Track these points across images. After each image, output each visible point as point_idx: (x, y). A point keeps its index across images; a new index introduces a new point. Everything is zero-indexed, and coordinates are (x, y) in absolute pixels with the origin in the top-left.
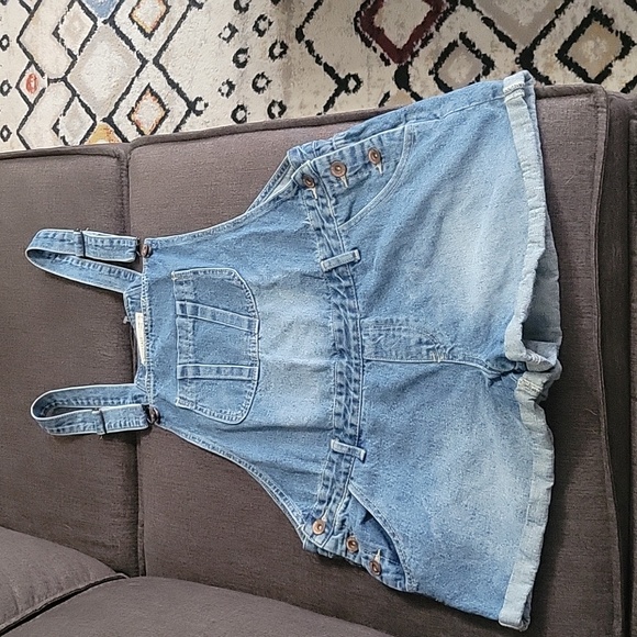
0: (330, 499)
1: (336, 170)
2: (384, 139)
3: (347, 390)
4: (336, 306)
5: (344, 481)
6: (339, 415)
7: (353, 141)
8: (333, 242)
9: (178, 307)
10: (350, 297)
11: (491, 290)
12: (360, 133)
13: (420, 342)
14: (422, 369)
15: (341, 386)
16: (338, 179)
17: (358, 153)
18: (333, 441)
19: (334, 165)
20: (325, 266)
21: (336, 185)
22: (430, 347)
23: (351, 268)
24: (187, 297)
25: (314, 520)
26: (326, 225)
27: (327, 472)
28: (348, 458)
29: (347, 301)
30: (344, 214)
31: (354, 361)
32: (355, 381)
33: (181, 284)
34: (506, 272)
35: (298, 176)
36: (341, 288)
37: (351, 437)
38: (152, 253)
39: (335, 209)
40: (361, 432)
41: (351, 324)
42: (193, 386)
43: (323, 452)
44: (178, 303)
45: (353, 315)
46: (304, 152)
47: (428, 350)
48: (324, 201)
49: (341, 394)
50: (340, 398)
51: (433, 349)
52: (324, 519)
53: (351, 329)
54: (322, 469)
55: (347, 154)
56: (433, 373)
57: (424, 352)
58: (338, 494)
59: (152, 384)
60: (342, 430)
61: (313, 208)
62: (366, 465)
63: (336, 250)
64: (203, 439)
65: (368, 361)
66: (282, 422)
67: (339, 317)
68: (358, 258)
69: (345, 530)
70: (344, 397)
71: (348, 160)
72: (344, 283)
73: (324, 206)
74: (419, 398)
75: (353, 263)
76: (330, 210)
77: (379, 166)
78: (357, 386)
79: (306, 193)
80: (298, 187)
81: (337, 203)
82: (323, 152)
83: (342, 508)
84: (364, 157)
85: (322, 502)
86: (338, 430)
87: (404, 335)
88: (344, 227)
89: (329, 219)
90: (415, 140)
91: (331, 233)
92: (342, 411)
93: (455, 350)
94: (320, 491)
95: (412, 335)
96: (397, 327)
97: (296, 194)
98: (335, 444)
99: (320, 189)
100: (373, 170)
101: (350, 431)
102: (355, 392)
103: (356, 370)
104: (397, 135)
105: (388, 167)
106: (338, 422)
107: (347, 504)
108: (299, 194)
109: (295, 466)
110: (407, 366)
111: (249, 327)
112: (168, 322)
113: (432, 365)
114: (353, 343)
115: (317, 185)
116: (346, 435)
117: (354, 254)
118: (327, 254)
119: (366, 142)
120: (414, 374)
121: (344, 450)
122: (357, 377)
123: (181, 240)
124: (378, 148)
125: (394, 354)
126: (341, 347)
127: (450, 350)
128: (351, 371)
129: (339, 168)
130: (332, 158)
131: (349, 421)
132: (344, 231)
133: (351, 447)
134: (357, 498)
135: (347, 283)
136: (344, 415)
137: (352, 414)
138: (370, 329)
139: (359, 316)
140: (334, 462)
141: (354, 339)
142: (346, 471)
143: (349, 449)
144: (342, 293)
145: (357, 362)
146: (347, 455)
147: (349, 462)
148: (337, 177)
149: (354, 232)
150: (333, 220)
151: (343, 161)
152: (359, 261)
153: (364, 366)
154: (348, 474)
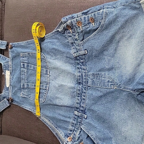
0: (74, 130)
2: (96, 14)
3: (81, 95)
4: (78, 68)
5: (79, 125)
6: (78, 103)
7: (85, 15)
8: (78, 47)
9: (22, 65)
10: (84, 65)
11: (135, 66)
12: (87, 12)
13: (109, 82)
14: (108, 90)
15: (79, 94)
16: (79, 27)
17: (87, 19)
18: (75, 112)
19: (78, 22)
20: (75, 55)
21: (78, 29)
22: (112, 83)
23: (84, 56)
24: (25, 62)
25: (68, 136)
26: (75, 42)
27: (73, 121)
28: (81, 117)
29: (82, 67)
30: (82, 38)
31: (84, 86)
32: (84, 93)
33: (24, 57)
34: (141, 60)
35: (65, 26)
36: (80, 62)
37: (82, 110)
38: (13, 48)
39: (78, 37)
40: (85, 109)
41: (84, 74)
42: (26, 90)
43: (72, 115)
44: (22, 63)
45: (84, 71)
46: (67, 18)
48: (74, 34)
49: (79, 97)
51: (113, 84)
52: (72, 136)
53: (83, 76)
54: (71, 121)
55: (83, 19)
56: (112, 92)
57: (110, 85)
58: (77, 129)
59: (11, 90)
60: (79, 108)
61: (70, 36)
62: (87, 120)
63: (79, 50)
64: (29, 108)
65: (89, 86)
66: (58, 104)
67: (79, 72)
68: (87, 53)
69: (79, 140)
70: (80, 97)
71: (83, 21)
72: (81, 61)
73: (74, 35)
74: (107, 100)
75: (85, 55)
76: (77, 37)
77: (93, 24)
78: (85, 94)
79: (68, 31)
80: (65, 29)
81: (79, 35)
82: (74, 18)
83: (79, 133)
84: (88, 20)
85: (71, 131)
86: (77, 108)
87: (103, 79)
88: (82, 42)
89: (76, 40)
90: (107, 15)
91: (77, 44)
92: (79, 102)
93: (121, 85)
94: (70, 127)
95: (106, 79)
96: (100, 76)
97: (64, 32)
98: (76, 113)
99: (73, 30)
100: (91, 25)
101: (82, 109)
102: (84, 96)
103: (85, 89)
104: (100, 13)
105: (97, 24)
106: (78, 106)
107: (80, 132)
108: (65, 32)
109: (62, 119)
110: (103, 89)
111: (46, 72)
112: (18, 70)
113: (112, 90)
114: (84, 80)
115: (72, 29)
116: (80, 110)
117: (85, 52)
118: (76, 51)
119: (90, 15)
120: (105, 92)
122: (85, 91)
123: (23, 43)
124: (93, 17)
125: (99, 85)
126: (80, 81)
127: (119, 85)
128: (83, 90)
129: (80, 23)
130: (77, 20)
131: (81, 105)
132: (81, 44)
133: (82, 114)
134: (84, 130)
135: (83, 61)
136: (80, 103)
137: (83, 103)
138: (91, 76)
139: (86, 71)
140: (75, 118)
141: (85, 79)
142: (80, 121)
143: (81, 115)
144: (81, 64)
145: (85, 86)
146: (80, 116)
147: (81, 119)
148: (79, 26)
149: (85, 44)
150: (78, 40)
151: (81, 21)
152: (87, 54)
153: (87, 88)
154: (81, 122)
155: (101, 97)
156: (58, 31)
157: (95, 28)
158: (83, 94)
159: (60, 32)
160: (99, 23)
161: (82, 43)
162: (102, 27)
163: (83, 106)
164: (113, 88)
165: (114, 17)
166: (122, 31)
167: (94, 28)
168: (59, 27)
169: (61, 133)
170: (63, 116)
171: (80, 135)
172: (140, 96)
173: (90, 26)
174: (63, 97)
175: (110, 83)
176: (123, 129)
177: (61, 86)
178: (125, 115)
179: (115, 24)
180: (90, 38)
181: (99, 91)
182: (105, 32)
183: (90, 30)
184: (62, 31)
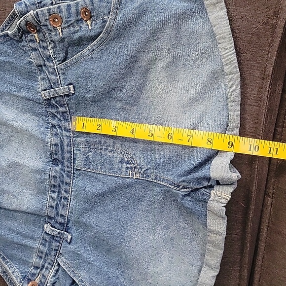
0: (43, 266)
1: (54, 21)
3: (59, 190)
4: (54, 126)
5: (55, 255)
6: (52, 207)
8: (52, 77)
10: (66, 120)
13: (122, 161)
14: (120, 181)
15: (55, 186)
16: (55, 29)
17: (73, 9)
18: (46, 225)
19: (53, 16)
20: (46, 95)
21: (53, 33)
22: (130, 166)
23: (67, 99)
25: (29, 280)
26: (47, 63)
27: (42, 247)
28: (58, 239)
29: (63, 123)
30: (62, 55)
31: (66, 169)
32: (66, 184)
35: (23, 24)
36: (58, 112)
37: (61, 224)
39: (54, 52)
40: (68, 221)
41: (66, 142)
43: (38, 233)
45: (68, 134)
46: (28, 4)
47: (127, 168)
48: (45, 44)
49: (54, 192)
50: (53, 195)
51: (131, 168)
52: (37, 281)
53: (65, 145)
54: (37, 245)
55: (64, 9)
56: (129, 186)
57: (124, 169)
58: (49, 263)
60: (54, 218)
61: (35, 50)
62: (71, 246)
63: (54, 83)
65: (77, 170)
66: (6, 206)
67: (56, 135)
68: (72, 91)
70: (56, 194)
71: (65, 14)
72: (61, 109)
73: (45, 48)
74: (116, 202)
75: (68, 95)
76: (50, 52)
77: (89, 22)
78: (68, 187)
79: (29, 37)
80: (23, 31)
81: (55, 47)
82: (44, 5)
83: (53, 274)
84: (78, 14)
85: (36, 268)
86: (50, 218)
87: (110, 154)
88: (61, 66)
89: (49, 58)
91: (51, 70)
92: (54, 204)
93: (149, 171)
94: (35, 260)
96: (104, 147)
97: (21, 37)
98: (48, 228)
99: (41, 34)
100: (84, 25)
101: (60, 220)
102: (66, 192)
103: (68, 176)
105: (96, 24)
106: (52, 213)
107: (57, 271)
108: (23, 38)
109: (16, 240)
110: (109, 177)
113: (129, 180)
114: (67, 155)
115: (38, 31)
116: (56, 222)
117: (69, 89)
118: (47, 85)
120: (113, 185)
121: (55, 233)
122: (68, 180)
124: (89, 8)
125: (99, 167)
126: (56, 157)
127: (145, 170)
128: (63, 176)
129: (56, 20)
130: (51, 11)
131: (60, 212)
132: (61, 69)
133: (60, 231)
134: (65, 269)
135: (64, 109)
136: (56, 208)
137: (63, 208)
138: (81, 146)
139: (72, 135)
140: (46, 241)
141: (68, 152)
142: (56, 248)
143: (59, 233)
144: (59, 117)
145: (69, 169)
146: (57, 237)
147: (59, 242)
148: (54, 27)
149: (70, 71)
150: (52, 60)
151: (60, 14)
152: (73, 94)
153: (74, 173)
154: (57, 250)
155: (103, 195)
156: (7, 35)
157: (93, 33)
158: (64, 187)
159: (11, 39)
160: (101, 21)
161: (63, 67)
162: (108, 33)
163: (63, 213)
164: (131, 177)
165: (136, 12)
166: (154, 46)
167: (89, 34)
168: (9, 23)
169: (13, 272)
170: (18, 234)
171: (56, 277)
172: (189, 198)
173: (81, 27)
174: (19, 190)
175: (125, 165)
176: (151, 269)
177: (14, 165)
178: (157, 237)
179: (138, 27)
180: (81, 56)
181: (99, 181)
182: (116, 46)
183: (80, 37)
184: (15, 36)
